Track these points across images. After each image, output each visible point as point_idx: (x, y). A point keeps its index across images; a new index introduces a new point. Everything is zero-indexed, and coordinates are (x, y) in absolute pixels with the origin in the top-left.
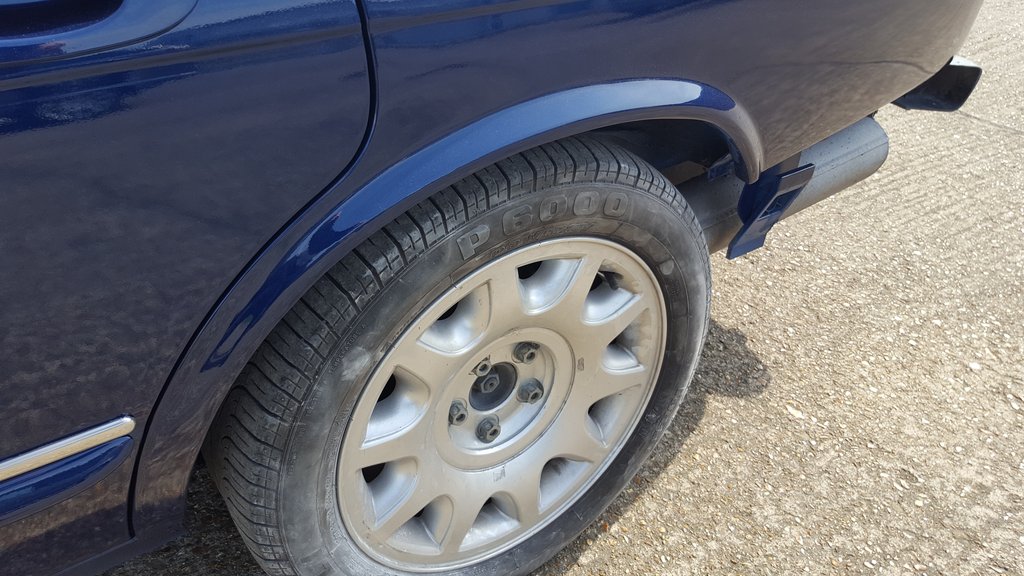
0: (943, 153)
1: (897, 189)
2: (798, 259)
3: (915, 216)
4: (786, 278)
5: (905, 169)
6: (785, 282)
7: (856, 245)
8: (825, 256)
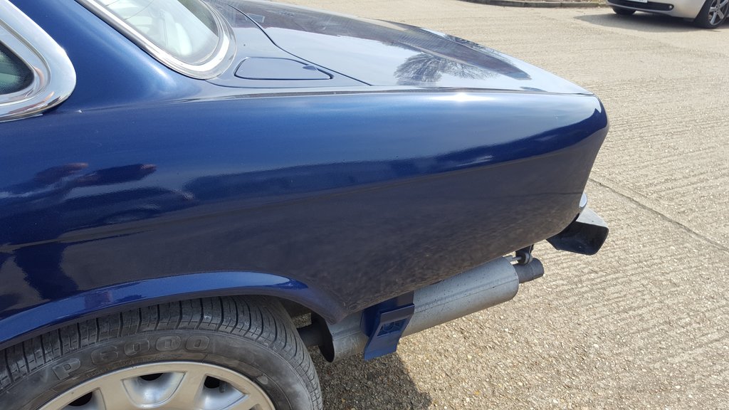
0: (656, 261)
1: (604, 289)
2: (500, 339)
3: (608, 313)
4: (484, 355)
5: (618, 272)
6: (482, 357)
7: (550, 333)
8: (522, 339)
